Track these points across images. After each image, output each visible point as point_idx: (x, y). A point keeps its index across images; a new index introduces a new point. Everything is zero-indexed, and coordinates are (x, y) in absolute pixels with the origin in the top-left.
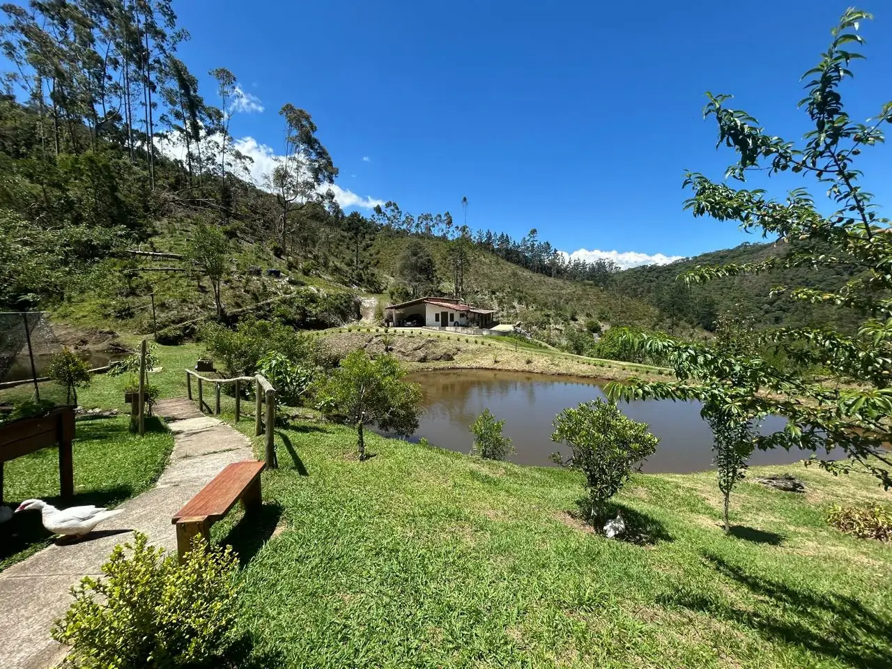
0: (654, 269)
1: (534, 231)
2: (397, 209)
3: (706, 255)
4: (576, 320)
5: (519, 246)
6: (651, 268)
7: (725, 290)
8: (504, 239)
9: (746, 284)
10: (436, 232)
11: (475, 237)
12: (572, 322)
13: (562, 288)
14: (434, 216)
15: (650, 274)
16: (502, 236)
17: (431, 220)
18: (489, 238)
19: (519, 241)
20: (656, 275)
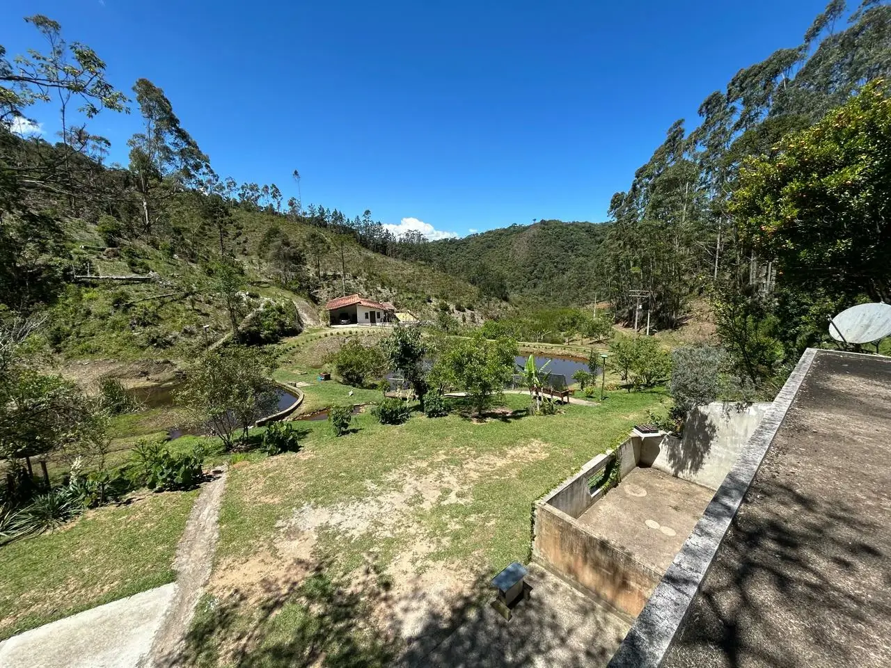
0: (453, 241)
1: (367, 212)
2: (211, 172)
3: (490, 232)
4: (431, 302)
5: (353, 224)
6: (451, 241)
7: (504, 262)
8: (338, 216)
9: (517, 257)
10: (262, 203)
11: (304, 210)
12: (428, 304)
13: (403, 269)
14: (261, 187)
15: (451, 246)
16: (336, 212)
17: (257, 190)
18: (322, 214)
19: (352, 219)
20: (455, 247)
